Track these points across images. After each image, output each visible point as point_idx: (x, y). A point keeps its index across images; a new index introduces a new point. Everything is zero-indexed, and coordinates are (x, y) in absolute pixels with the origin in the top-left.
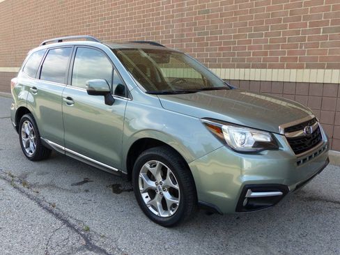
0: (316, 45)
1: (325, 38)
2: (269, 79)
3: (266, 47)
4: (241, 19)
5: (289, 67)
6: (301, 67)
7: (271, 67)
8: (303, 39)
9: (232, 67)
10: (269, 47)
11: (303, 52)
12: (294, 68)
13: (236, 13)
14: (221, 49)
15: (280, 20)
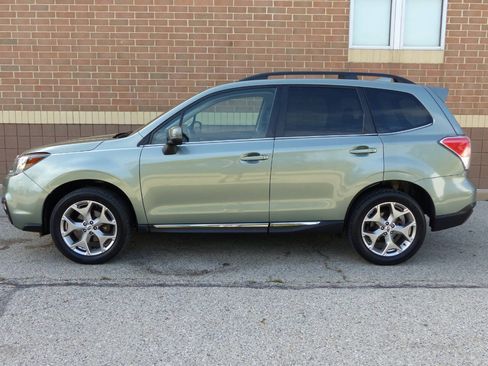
0: (146, 89)
1: (153, 83)
2: (102, 122)
3: (95, 88)
4: (61, 55)
5: (122, 109)
6: (134, 110)
7: (104, 109)
8: (133, 83)
9: (57, 109)
10: (99, 89)
11: (134, 96)
12: (127, 111)
13: (54, 49)
14: (38, 88)
15: (107, 62)
